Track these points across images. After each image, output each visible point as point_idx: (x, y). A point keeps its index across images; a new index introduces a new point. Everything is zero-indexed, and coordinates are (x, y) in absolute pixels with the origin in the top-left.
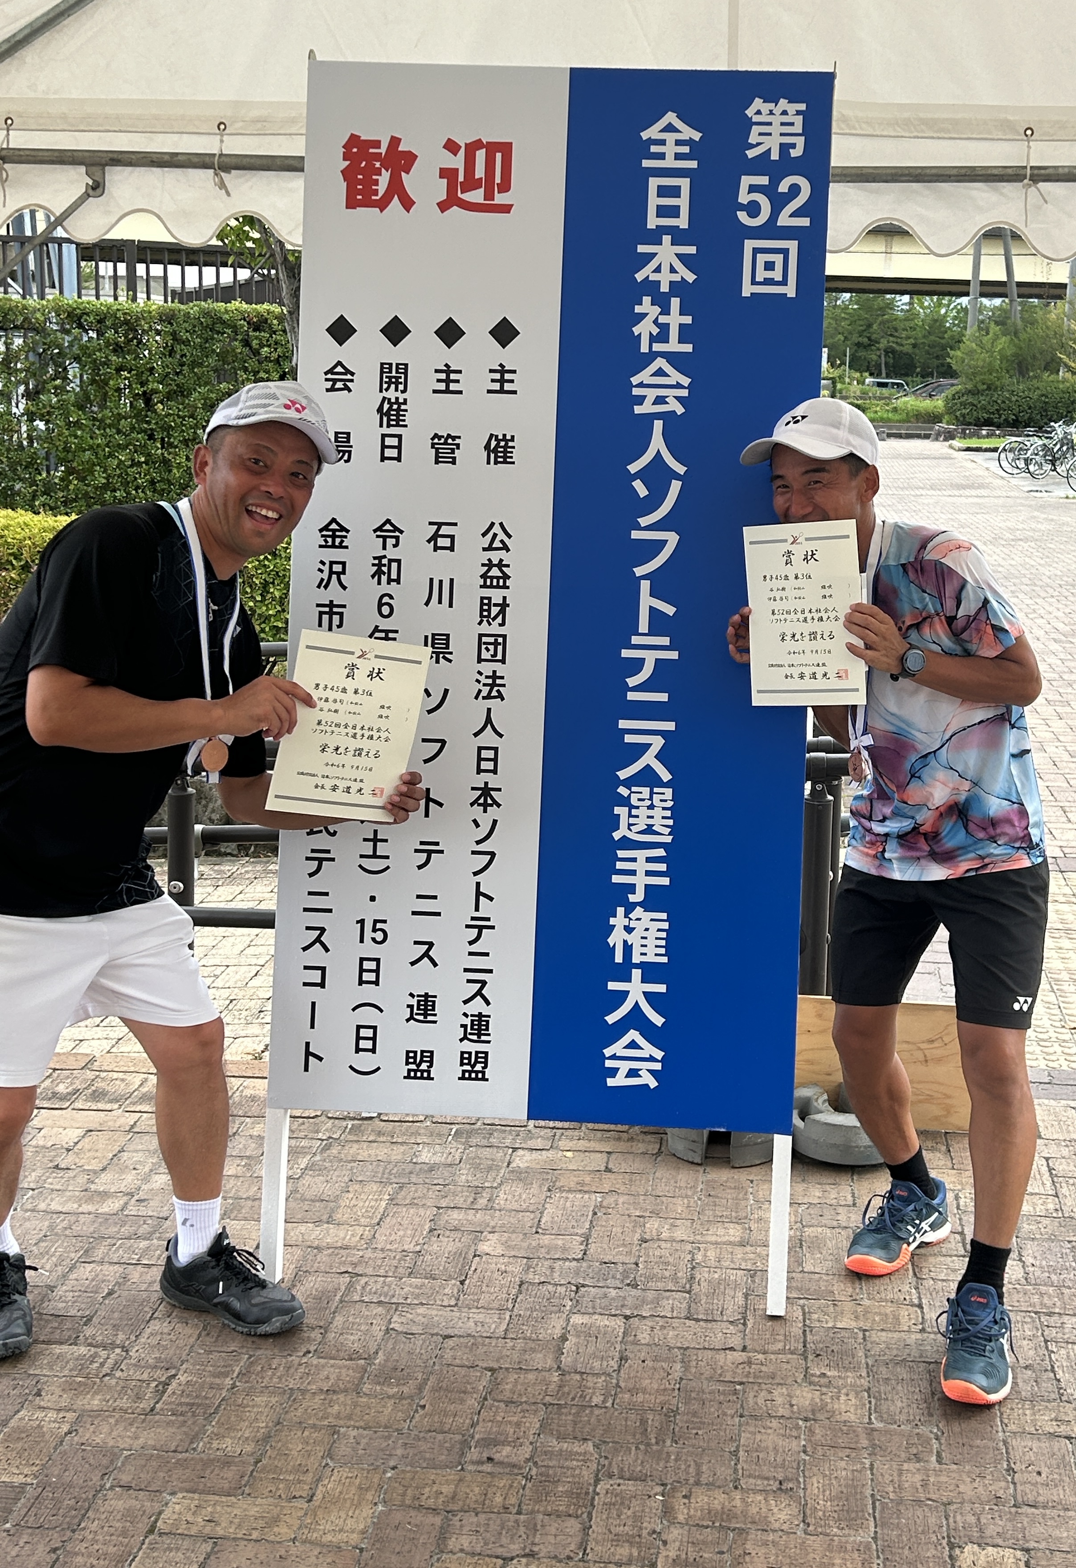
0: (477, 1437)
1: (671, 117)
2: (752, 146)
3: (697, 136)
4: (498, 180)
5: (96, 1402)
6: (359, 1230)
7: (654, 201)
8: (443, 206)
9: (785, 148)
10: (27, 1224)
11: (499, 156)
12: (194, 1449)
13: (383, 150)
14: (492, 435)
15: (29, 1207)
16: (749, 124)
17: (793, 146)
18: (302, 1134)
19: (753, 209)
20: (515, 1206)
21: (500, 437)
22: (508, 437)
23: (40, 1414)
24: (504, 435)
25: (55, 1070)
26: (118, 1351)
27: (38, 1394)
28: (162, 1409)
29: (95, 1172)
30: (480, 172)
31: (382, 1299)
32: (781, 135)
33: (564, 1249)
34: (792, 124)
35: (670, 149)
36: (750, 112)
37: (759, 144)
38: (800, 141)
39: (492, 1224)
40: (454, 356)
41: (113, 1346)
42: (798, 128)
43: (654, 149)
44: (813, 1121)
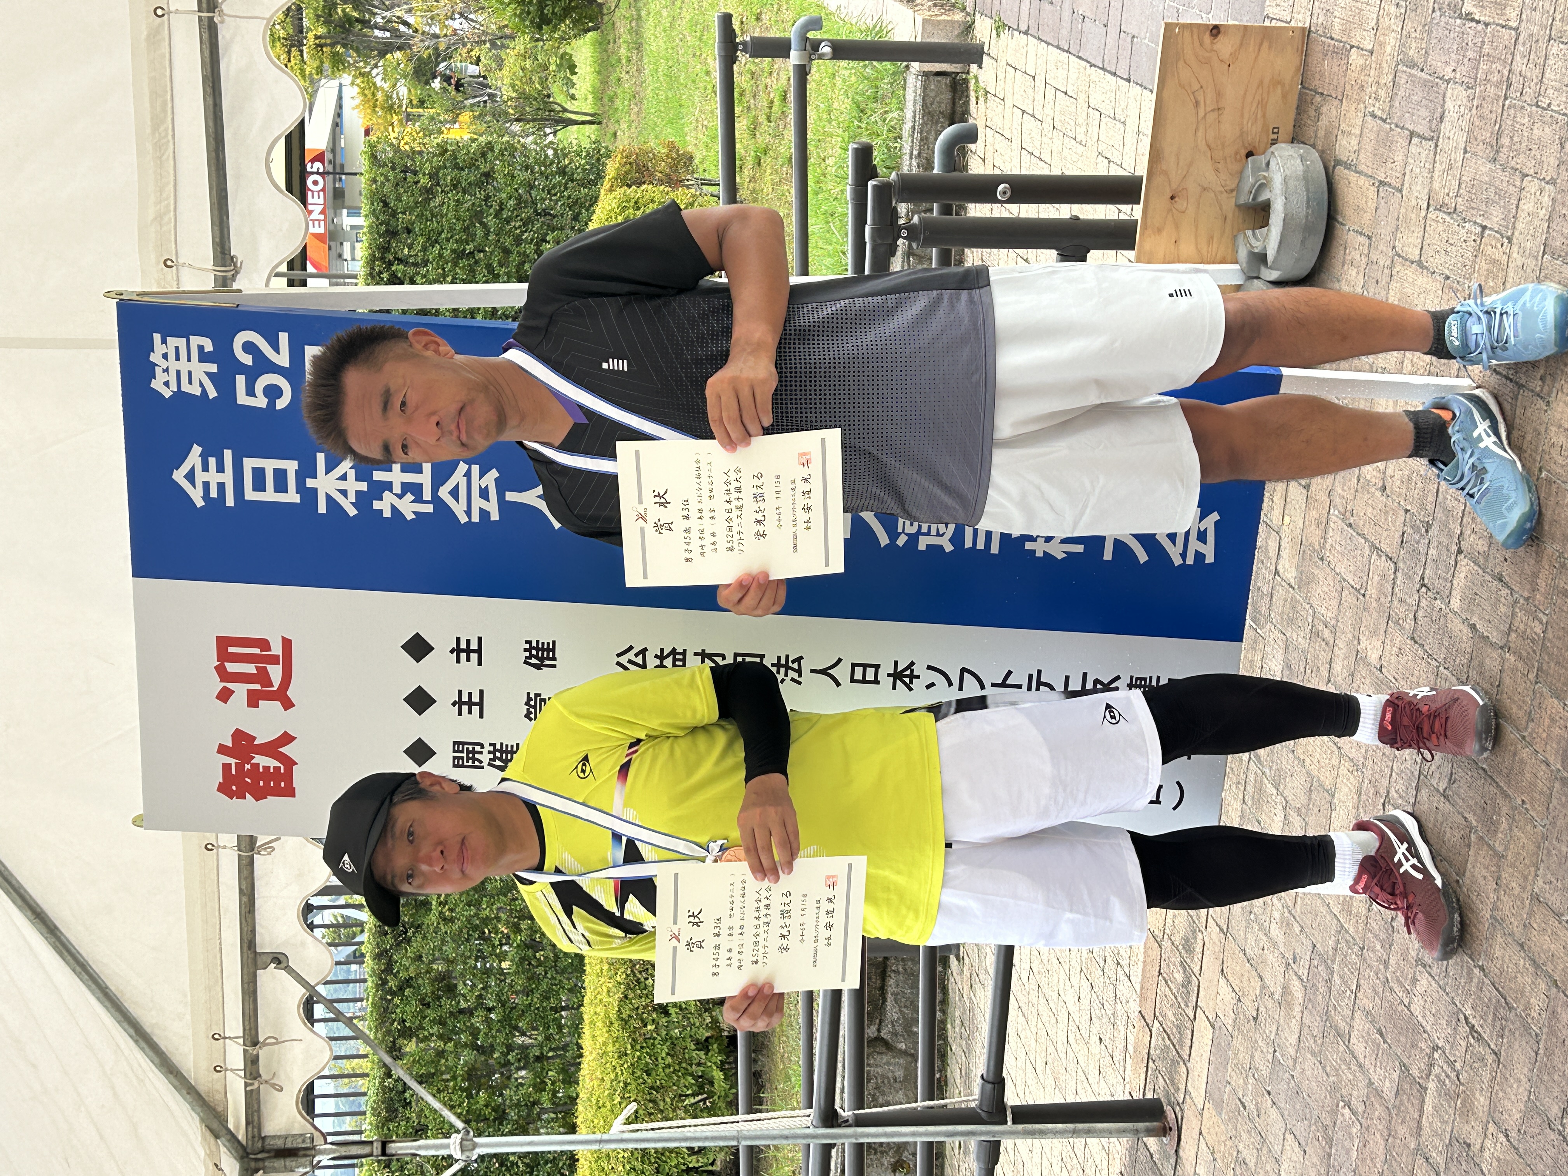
0: (1559, 766)
1: (179, 476)
2: (204, 391)
3: (197, 450)
4: (257, 651)
5: (1482, 1099)
6: (1343, 771)
7: (270, 495)
8: (288, 704)
9: (204, 357)
10: (1308, 1073)
11: (232, 650)
12: (1537, 1035)
13: (232, 761)
14: (525, 663)
15: (1291, 1063)
16: (179, 394)
17: (201, 348)
18: (1243, 776)
19: (273, 392)
20: (1335, 603)
21: (527, 654)
22: (527, 646)
23: (1487, 1154)
24: (525, 650)
25: (1160, 973)
26: (1436, 1055)
27: (1469, 1145)
28: (1496, 1045)
29: (1263, 987)
30: (250, 668)
31: (1414, 785)
32: (189, 360)
33: (1383, 577)
34: (177, 349)
35: (213, 477)
36: (167, 394)
37: (201, 385)
38: (195, 340)
39: (1350, 636)
40: (444, 696)
41: (1430, 1056)
42: (181, 342)
43: (214, 494)
44: (1276, 259)
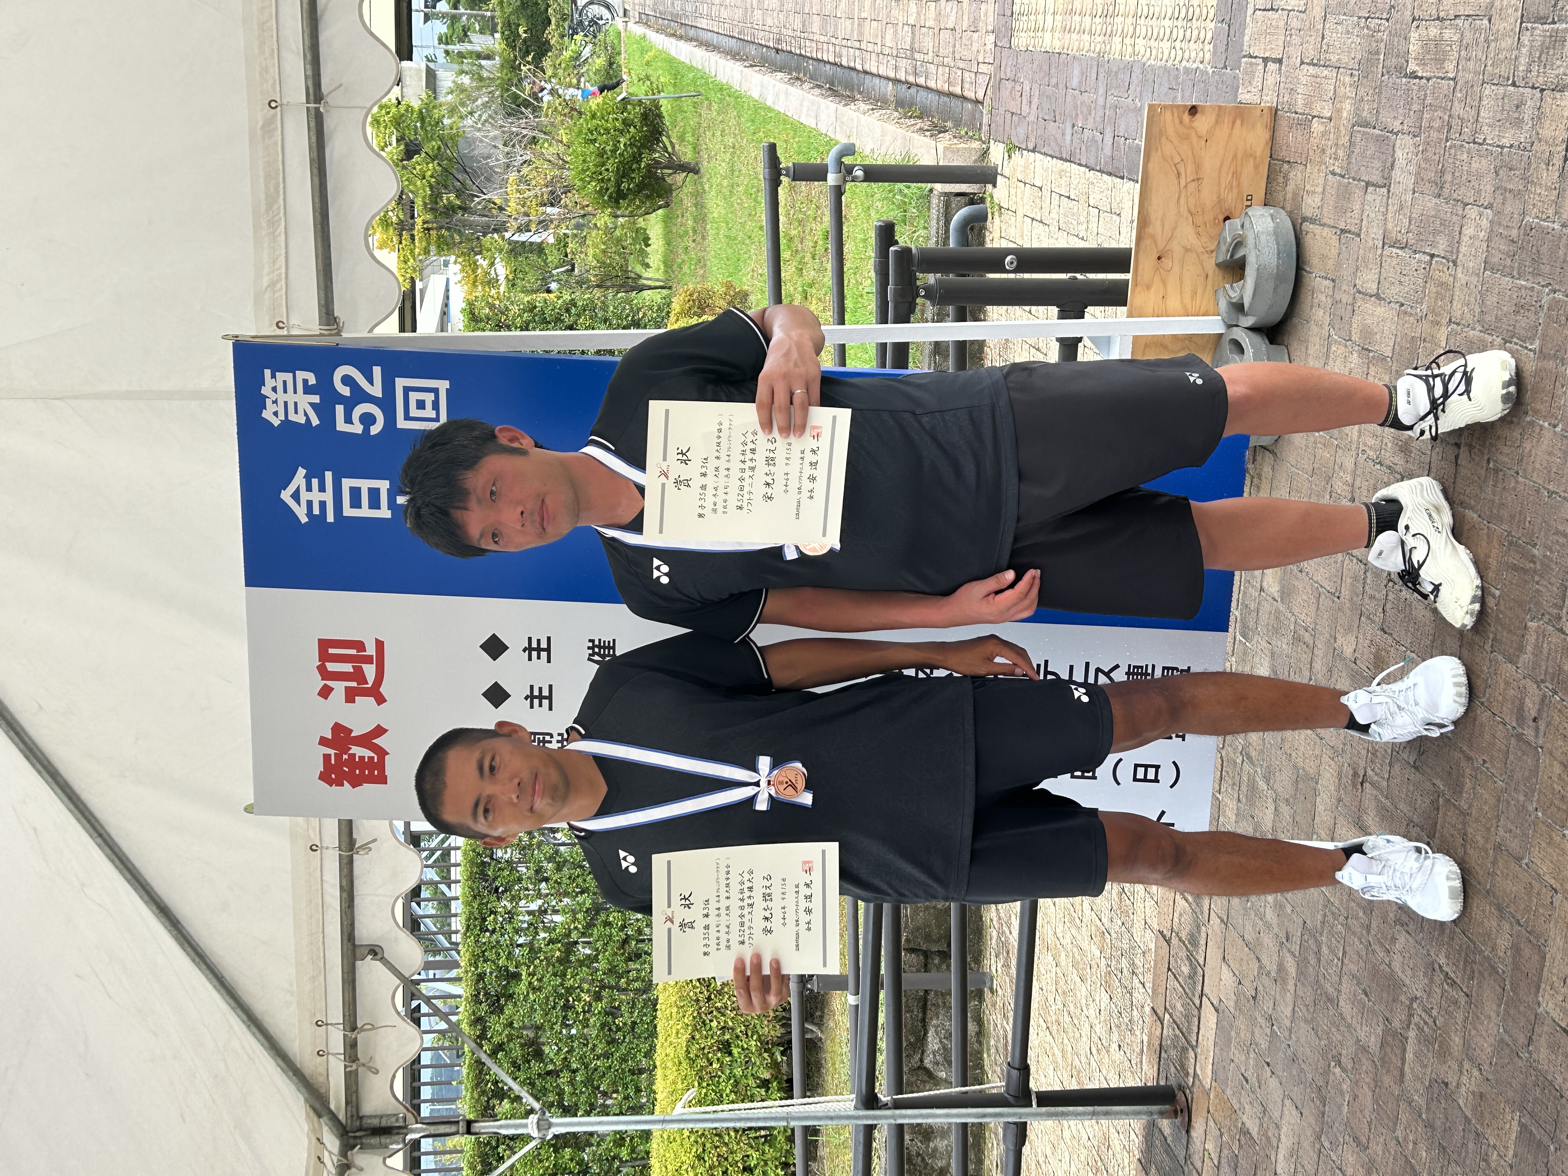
0: (1514, 724)
1: (286, 495)
2: (308, 420)
3: (301, 472)
4: (353, 652)
5: (1457, 1039)
6: (1325, 758)
7: (365, 512)
8: (381, 700)
9: (308, 390)
11: (331, 651)
12: (1504, 972)
13: (332, 752)
14: (589, 659)
16: (286, 422)
17: (305, 381)
19: (368, 420)
20: (1313, 608)
21: (591, 651)
22: (591, 644)
24: (589, 648)
25: (1169, 969)
26: (1415, 1006)
27: (1446, 1084)
28: (1468, 987)
30: (348, 668)
32: (295, 392)
33: (1355, 578)
34: (285, 382)
35: (316, 496)
36: (276, 422)
37: (306, 414)
38: (301, 375)
39: (1327, 635)
40: (517, 690)
42: (288, 377)
43: (316, 511)
44: (1251, 305)
